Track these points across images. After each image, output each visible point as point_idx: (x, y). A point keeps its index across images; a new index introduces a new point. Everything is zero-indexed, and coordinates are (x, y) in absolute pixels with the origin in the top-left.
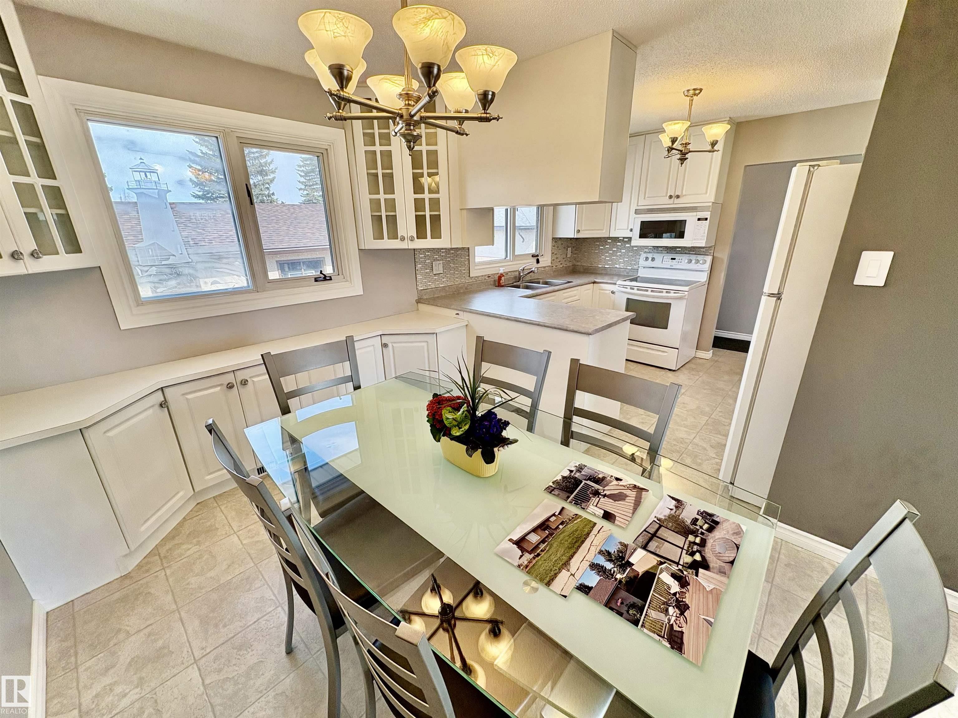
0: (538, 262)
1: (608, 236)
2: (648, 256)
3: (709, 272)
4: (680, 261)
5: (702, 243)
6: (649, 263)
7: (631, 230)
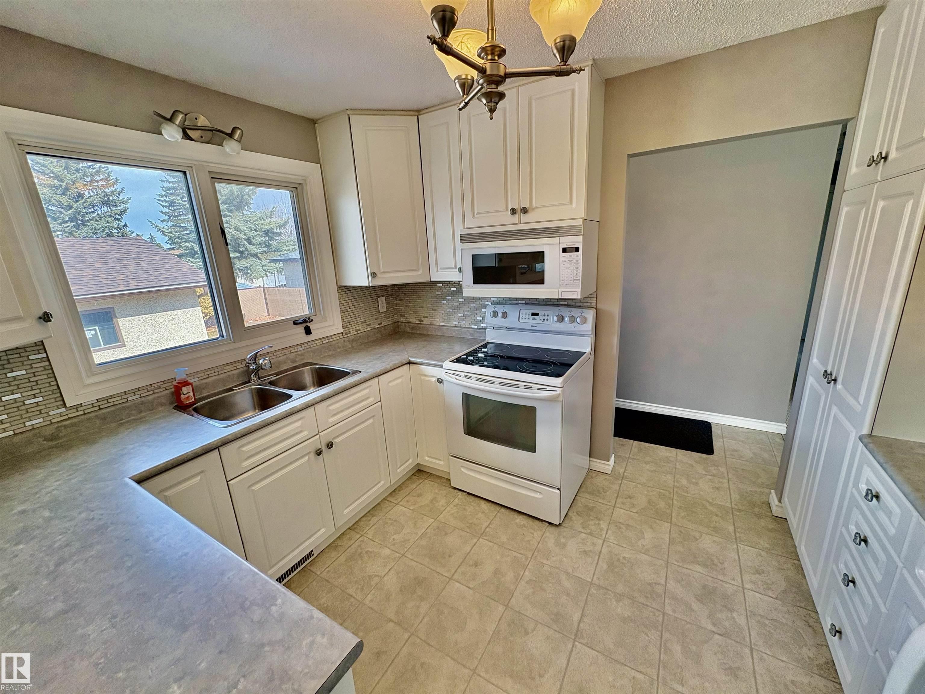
0: (308, 331)
1: (428, 280)
2: (496, 309)
3: (593, 336)
4: (546, 318)
5: (575, 293)
6: (499, 321)
7: (460, 270)
